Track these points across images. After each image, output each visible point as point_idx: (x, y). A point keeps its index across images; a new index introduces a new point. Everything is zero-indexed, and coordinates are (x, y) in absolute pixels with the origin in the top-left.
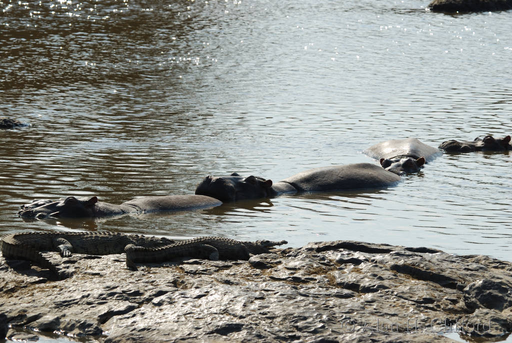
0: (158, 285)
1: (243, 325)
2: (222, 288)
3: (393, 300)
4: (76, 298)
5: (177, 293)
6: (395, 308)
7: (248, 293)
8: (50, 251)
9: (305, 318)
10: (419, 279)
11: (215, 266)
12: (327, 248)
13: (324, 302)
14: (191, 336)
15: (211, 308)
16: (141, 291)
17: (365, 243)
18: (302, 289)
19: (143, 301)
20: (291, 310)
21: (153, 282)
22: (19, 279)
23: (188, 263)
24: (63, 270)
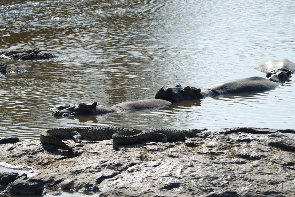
0: (131, 159)
1: (181, 183)
2: (168, 160)
3: (269, 165)
4: (83, 169)
5: (142, 164)
6: (271, 169)
7: (183, 163)
8: (69, 139)
9: (217, 178)
10: (285, 150)
11: (165, 146)
12: (231, 132)
13: (228, 167)
14: (150, 191)
15: (162, 173)
16: (121, 163)
17: (254, 128)
18: (216, 159)
19: (122, 169)
20: (209, 173)
21: (128, 157)
22: (50, 157)
23: (149, 145)
24: (76, 151)
